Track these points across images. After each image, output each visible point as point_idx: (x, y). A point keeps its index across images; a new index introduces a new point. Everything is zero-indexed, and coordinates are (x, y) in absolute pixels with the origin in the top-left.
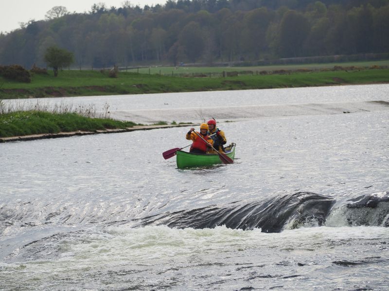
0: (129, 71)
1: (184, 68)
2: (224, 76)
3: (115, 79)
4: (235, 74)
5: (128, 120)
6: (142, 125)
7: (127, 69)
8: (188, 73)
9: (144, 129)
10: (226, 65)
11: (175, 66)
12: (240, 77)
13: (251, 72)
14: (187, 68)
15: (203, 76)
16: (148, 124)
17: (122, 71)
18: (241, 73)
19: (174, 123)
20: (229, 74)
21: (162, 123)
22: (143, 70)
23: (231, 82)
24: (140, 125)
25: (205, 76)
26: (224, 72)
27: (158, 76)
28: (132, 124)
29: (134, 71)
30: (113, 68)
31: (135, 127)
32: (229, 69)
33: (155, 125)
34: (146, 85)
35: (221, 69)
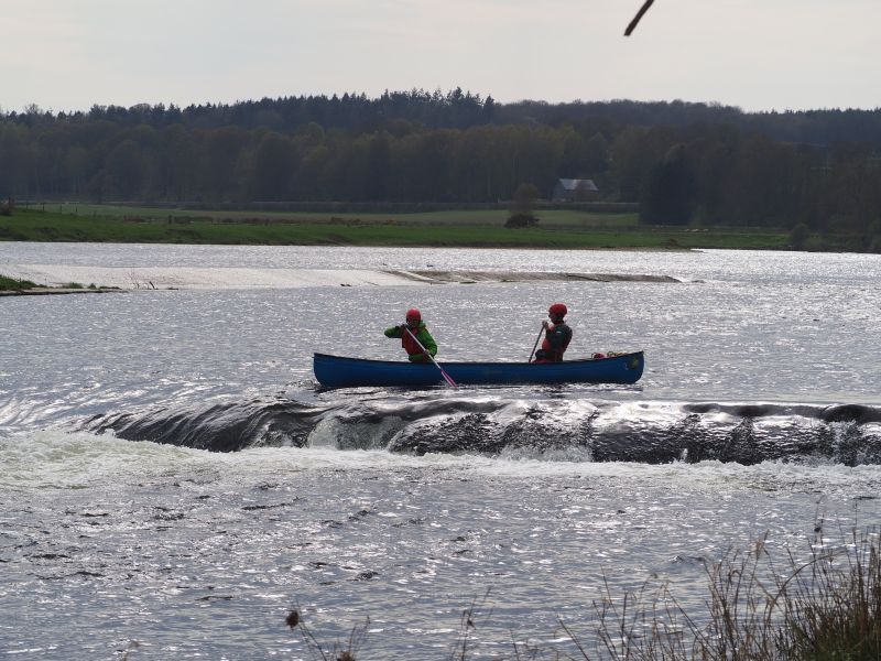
0: (29, 207)
1: (113, 208)
2: (170, 222)
3: (9, 218)
4: (188, 220)
5: (26, 278)
6: (45, 287)
7: (27, 204)
8: (117, 215)
9: (48, 293)
10: (175, 207)
11: (99, 203)
12: (195, 226)
13: (211, 219)
14: (117, 208)
15: (138, 220)
16: (54, 286)
17: (20, 206)
18: (196, 219)
19: (92, 286)
20: (178, 220)
21: (75, 286)
22: (52, 207)
23: (179, 231)
24: (41, 286)
25: (143, 221)
26: (170, 217)
27: (73, 217)
28: (29, 285)
29: (38, 207)
30: (7, 202)
31: (34, 290)
32: (178, 212)
33: (64, 287)
34: (54, 229)
35: (167, 212)
